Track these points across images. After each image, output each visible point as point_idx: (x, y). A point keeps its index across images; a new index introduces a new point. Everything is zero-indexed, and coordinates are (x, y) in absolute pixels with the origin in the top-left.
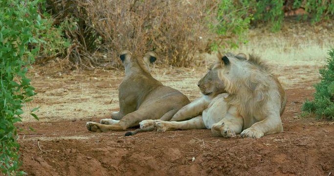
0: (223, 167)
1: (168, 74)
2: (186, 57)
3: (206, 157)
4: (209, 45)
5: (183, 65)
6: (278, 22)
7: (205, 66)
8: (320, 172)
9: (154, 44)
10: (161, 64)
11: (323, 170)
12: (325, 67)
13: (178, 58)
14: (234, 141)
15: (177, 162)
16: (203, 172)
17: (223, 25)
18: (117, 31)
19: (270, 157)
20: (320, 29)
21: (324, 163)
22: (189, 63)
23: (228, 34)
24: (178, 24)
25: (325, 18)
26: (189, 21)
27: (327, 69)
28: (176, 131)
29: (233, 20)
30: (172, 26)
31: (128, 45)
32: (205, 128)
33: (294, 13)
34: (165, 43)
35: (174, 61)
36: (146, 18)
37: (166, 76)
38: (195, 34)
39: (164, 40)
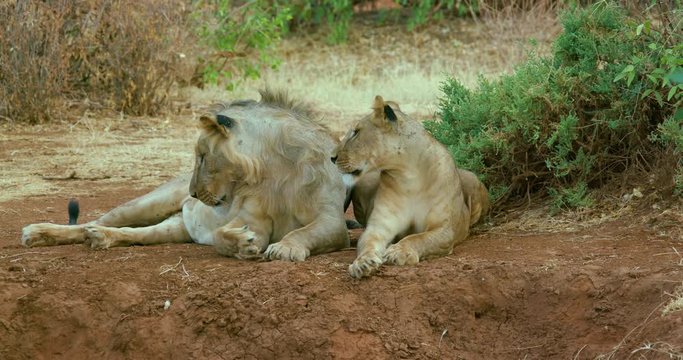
0: (228, 320)
1: (113, 129)
2: (152, 96)
3: (193, 299)
4: (199, 72)
5: (146, 110)
6: (341, 24)
7: (190, 113)
8: (424, 331)
9: (86, 67)
10: (101, 109)
11: (432, 325)
12: (434, 117)
13: (135, 96)
14: (251, 268)
15: (133, 312)
16: (187, 330)
17: (228, 30)
18: (8, 40)
19: (325, 300)
20: (425, 39)
21: (434, 311)
22: (159, 108)
23: (239, 48)
24: (135, 28)
25: (436, 17)
26: (157, 21)
27: (438, 120)
28: (131, 248)
29: (249, 19)
30: (123, 32)
31: (31, 70)
32: (192, 241)
33: (373, 6)
34: (108, 65)
35: (128, 103)
36: (68, 15)
37: (110, 134)
38: (172, 49)
39: (106, 61)
